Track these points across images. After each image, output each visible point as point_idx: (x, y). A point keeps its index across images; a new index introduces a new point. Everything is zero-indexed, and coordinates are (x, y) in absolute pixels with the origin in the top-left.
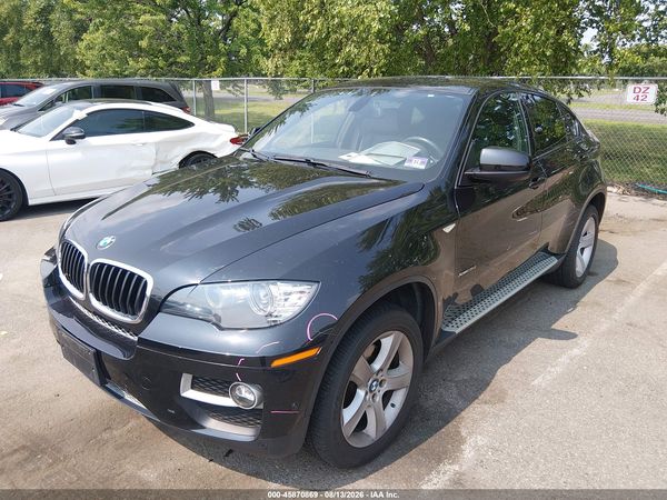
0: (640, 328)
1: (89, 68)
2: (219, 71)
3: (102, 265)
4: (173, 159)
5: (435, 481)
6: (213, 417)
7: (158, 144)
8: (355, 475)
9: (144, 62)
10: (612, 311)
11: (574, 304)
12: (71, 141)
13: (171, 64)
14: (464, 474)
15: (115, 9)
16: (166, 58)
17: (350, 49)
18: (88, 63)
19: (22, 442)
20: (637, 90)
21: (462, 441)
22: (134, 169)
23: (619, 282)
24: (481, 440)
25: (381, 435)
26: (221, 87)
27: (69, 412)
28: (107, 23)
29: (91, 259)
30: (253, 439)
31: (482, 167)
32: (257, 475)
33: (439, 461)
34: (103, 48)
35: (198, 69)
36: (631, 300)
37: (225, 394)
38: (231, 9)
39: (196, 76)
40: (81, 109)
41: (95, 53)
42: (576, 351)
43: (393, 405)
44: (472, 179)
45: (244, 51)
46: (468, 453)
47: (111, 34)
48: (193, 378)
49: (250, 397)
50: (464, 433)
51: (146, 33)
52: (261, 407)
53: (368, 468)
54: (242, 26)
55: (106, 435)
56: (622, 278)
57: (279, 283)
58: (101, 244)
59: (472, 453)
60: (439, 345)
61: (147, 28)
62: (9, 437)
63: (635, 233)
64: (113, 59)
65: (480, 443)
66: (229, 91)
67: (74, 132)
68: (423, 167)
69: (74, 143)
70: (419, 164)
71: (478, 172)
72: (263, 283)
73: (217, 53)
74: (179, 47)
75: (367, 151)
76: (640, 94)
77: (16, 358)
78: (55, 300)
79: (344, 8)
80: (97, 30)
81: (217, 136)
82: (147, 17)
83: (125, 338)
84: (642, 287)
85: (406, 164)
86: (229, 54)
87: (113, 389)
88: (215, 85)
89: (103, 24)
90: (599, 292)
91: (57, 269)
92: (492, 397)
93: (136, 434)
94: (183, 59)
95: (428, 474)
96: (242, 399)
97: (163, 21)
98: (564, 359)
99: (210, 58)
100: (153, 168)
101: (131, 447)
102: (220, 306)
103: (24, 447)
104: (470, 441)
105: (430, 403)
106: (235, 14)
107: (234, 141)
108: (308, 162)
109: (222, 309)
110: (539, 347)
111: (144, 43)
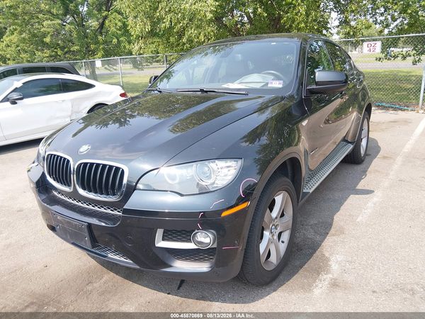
0: (407, 182)
1: (9, 59)
2: (100, 54)
3: (86, 164)
4: (83, 110)
5: (320, 286)
6: (178, 259)
7: (73, 100)
8: (268, 289)
9: (47, 52)
10: (387, 175)
11: (365, 172)
12: (14, 102)
13: (66, 53)
14: (337, 279)
15: (24, 19)
16: (63, 48)
17: (192, 32)
18: (8, 56)
19: (29, 300)
20: (369, 46)
21: (328, 260)
22: (58, 118)
23: (385, 157)
24: (340, 258)
25: (279, 261)
26: (103, 65)
27: (58, 276)
28: (19, 28)
29: (75, 162)
30: (210, 269)
31: (317, 83)
32: (203, 298)
33: (318, 274)
34: (18, 46)
35: (85, 54)
36: (396, 167)
37: (189, 241)
38: (104, 14)
39: (84, 58)
40: (18, 80)
41: (13, 49)
42: (375, 199)
43: (283, 242)
44: (312, 92)
45: (115, 41)
46: (334, 266)
47: (22, 36)
48: (164, 233)
49: (207, 240)
50: (327, 255)
51: (49, 33)
52: (215, 246)
53: (275, 284)
54: (113, 24)
55: (89, 288)
56: (386, 155)
57: (217, 161)
58: (81, 150)
59: (337, 266)
60: (303, 200)
61: (49, 30)
62: (20, 298)
63: (383, 130)
64: (26, 52)
65: (339, 259)
66: (106, 68)
67: (15, 96)
68: (281, 86)
69: (16, 103)
70: (277, 84)
71: (314, 87)
72: (206, 162)
73: (97, 43)
74: (71, 41)
75: (238, 81)
76: (372, 48)
77: (8, 246)
78: (44, 197)
79: (187, 5)
80: (13, 34)
81: (111, 93)
82: (49, 22)
83: (106, 213)
84: (399, 160)
85: (269, 85)
86: (105, 42)
87: (97, 252)
88: (98, 63)
89: (16, 30)
90: (376, 164)
91: (43, 174)
92: (336, 231)
93: (110, 284)
94: (75, 48)
95: (314, 282)
96: (201, 243)
97: (59, 24)
98: (370, 204)
99: (92, 47)
100: (70, 117)
101: (110, 292)
102: (177, 181)
103: (32, 303)
104: (333, 259)
105: (299, 240)
106: (106, 17)
107: (122, 95)
108: (202, 91)
109: (179, 183)
110: (353, 199)
111: (47, 40)
